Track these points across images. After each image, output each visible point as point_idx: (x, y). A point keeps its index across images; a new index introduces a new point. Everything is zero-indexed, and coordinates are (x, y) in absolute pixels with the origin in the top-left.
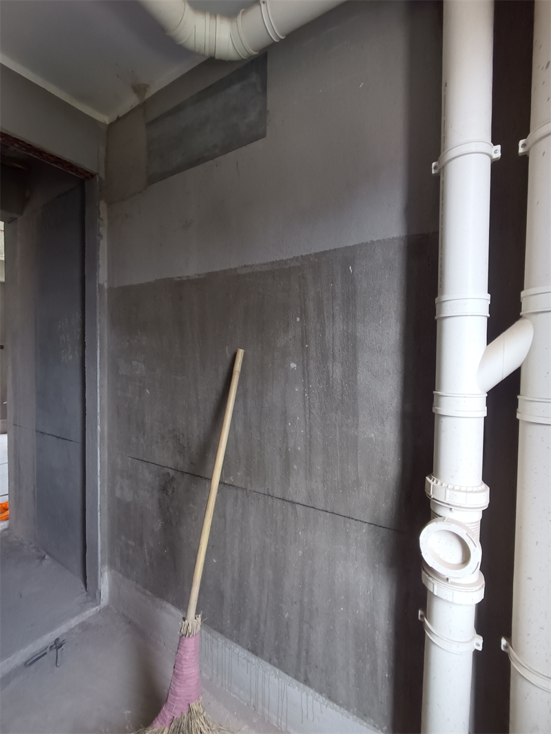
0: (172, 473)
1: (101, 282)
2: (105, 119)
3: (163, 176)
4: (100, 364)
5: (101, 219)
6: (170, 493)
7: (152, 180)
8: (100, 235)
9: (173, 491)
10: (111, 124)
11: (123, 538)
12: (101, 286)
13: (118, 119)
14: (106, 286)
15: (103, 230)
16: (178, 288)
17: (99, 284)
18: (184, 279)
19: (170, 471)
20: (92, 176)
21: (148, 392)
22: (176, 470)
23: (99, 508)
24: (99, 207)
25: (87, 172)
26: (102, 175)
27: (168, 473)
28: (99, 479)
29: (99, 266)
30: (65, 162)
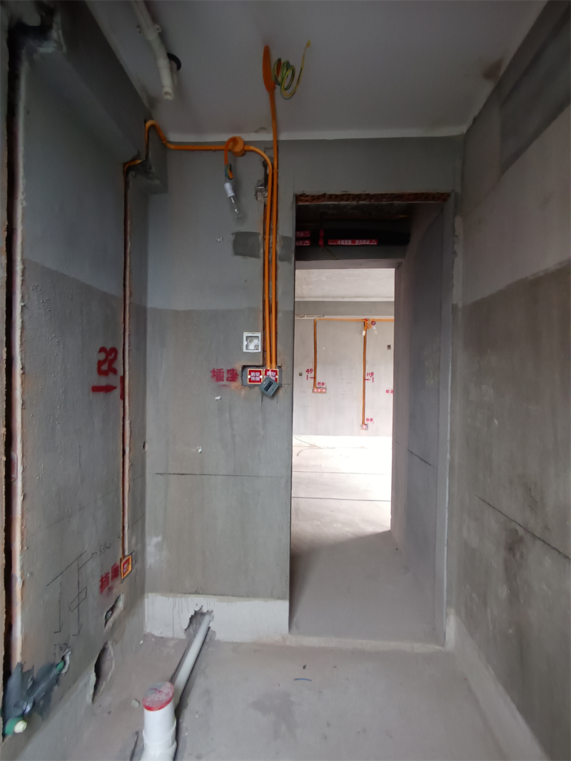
0: (521, 531)
1: (454, 302)
2: (463, 129)
3: (517, 155)
4: (451, 389)
5: (457, 236)
6: (518, 556)
7: (505, 167)
8: (455, 253)
9: (522, 556)
10: (468, 131)
11: (468, 586)
12: (454, 307)
13: (475, 120)
14: (460, 305)
15: (459, 248)
16: (532, 288)
17: (453, 305)
18: (542, 274)
19: (518, 528)
20: (449, 195)
21: (496, 422)
22: (526, 530)
23: (446, 542)
24: (453, 225)
25: (443, 194)
26: (458, 190)
27: (517, 530)
28: (447, 511)
29: (453, 286)
30: (423, 194)
